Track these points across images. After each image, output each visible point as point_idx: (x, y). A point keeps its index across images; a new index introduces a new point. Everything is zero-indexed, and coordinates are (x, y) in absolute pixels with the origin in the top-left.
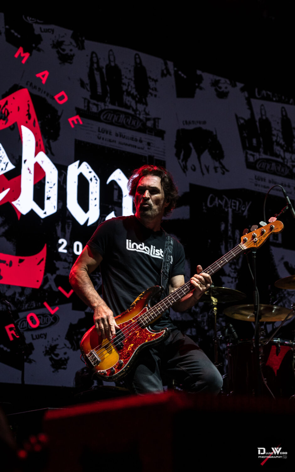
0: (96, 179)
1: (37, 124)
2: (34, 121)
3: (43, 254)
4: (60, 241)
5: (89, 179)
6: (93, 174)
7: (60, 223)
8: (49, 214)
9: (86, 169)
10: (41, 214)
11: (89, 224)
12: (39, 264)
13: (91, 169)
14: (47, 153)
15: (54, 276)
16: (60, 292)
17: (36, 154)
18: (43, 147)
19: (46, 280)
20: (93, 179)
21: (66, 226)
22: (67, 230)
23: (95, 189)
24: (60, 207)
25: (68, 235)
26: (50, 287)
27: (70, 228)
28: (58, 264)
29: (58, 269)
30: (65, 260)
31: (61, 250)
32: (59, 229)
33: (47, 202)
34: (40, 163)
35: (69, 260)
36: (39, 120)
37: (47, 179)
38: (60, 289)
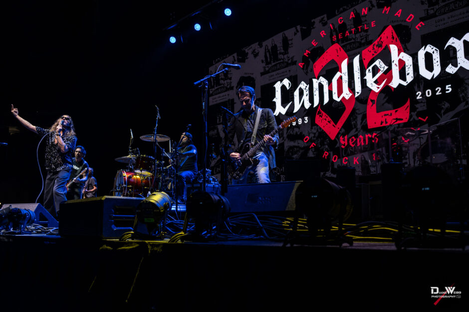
0: (437, 51)
1: (398, 40)
2: (396, 39)
3: (408, 103)
4: (417, 94)
5: (431, 52)
6: (435, 48)
7: (416, 84)
8: (408, 82)
9: (429, 48)
10: (405, 84)
11: (435, 77)
12: (406, 109)
13: (432, 47)
14: (404, 52)
15: (416, 112)
16: (420, 120)
17: (399, 55)
18: (402, 49)
19: (411, 116)
20: (435, 52)
21: (420, 84)
22: (421, 86)
23: (436, 57)
24: (416, 76)
25: (422, 88)
26: (414, 119)
27: (423, 84)
28: (417, 106)
29: (418, 108)
30: (422, 102)
31: (418, 98)
32: (416, 88)
33: (407, 77)
34: (401, 58)
35: (423, 102)
36: (398, 37)
37: (406, 65)
38: (420, 118)
